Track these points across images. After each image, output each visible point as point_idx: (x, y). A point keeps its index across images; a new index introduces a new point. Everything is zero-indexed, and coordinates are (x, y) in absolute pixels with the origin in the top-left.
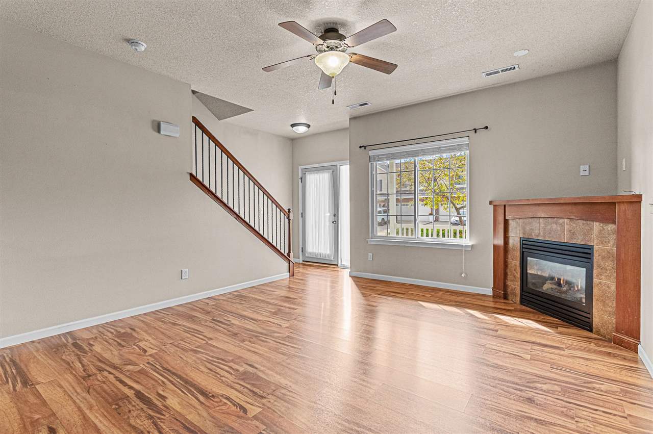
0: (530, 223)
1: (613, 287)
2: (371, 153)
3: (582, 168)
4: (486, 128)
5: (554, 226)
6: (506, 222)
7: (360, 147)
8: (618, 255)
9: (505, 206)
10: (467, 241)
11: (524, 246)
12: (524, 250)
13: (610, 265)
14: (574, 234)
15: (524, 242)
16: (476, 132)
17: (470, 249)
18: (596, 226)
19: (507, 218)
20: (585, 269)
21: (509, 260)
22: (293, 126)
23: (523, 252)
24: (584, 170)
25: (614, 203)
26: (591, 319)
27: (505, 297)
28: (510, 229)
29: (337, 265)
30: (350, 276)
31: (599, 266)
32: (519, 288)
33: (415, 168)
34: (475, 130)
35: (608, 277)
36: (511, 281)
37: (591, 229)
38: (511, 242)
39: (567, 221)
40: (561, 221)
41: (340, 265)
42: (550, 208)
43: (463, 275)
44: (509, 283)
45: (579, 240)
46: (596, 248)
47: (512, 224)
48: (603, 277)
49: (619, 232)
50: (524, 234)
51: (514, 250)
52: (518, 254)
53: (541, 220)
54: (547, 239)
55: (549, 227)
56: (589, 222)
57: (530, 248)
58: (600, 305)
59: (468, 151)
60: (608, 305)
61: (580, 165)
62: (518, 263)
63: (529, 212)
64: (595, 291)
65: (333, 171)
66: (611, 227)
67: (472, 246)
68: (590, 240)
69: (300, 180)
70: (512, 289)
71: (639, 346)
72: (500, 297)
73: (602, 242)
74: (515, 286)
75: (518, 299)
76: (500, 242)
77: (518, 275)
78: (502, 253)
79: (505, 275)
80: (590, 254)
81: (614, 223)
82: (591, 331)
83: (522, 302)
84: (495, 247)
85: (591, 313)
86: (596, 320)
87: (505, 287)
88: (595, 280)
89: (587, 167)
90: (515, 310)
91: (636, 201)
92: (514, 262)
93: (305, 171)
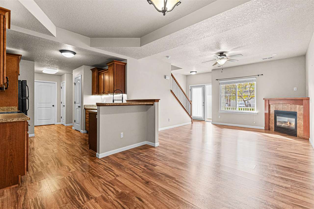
0: (278, 106)
1: (303, 123)
2: (220, 82)
3: (294, 88)
4: (262, 75)
5: (285, 106)
6: (269, 105)
7: (216, 80)
8: (304, 114)
9: (269, 100)
10: (255, 111)
11: (276, 113)
12: (275, 114)
13: (302, 117)
14: (291, 108)
15: (276, 112)
16: (258, 76)
17: (256, 114)
18: (298, 106)
19: (269, 104)
20: (295, 119)
21: (271, 117)
22: (191, 72)
23: (275, 115)
24: (295, 89)
25: (303, 100)
26: (296, 133)
27: (269, 129)
28: (271, 107)
29: (204, 121)
30: (212, 124)
31: (299, 118)
32: (274, 126)
33: (236, 87)
34: (258, 75)
35: (301, 121)
36: (271, 124)
37: (296, 107)
38: (271, 112)
39: (289, 105)
40: (287, 105)
41: (205, 120)
42: (284, 101)
43: (254, 123)
44: (270, 125)
45: (293, 110)
46: (298, 112)
47: (271, 106)
48: (300, 121)
49: (304, 108)
50: (276, 109)
51: (272, 114)
52: (274, 115)
53: (281, 105)
54: (283, 110)
55: (284, 107)
56: (296, 105)
57: (278, 113)
58: (299, 128)
59: (256, 82)
60: (301, 128)
61: (294, 87)
62: (273, 118)
63: (278, 102)
64: (298, 125)
65: (203, 87)
66: (302, 106)
67: (257, 113)
68: (296, 110)
69: (190, 90)
70: (271, 127)
71: (309, 138)
72: (267, 130)
73: (299, 111)
74: (272, 126)
75: (274, 130)
76: (267, 112)
77: (274, 122)
78: (268, 116)
79: (269, 122)
80: (296, 114)
81: (302, 105)
82: (297, 137)
83: (275, 131)
84: (266, 114)
85: (296, 131)
86: (298, 133)
87: (269, 126)
88: (298, 122)
89: (296, 88)
90: (273, 132)
91: (308, 99)
92: (272, 118)
93: (192, 87)
